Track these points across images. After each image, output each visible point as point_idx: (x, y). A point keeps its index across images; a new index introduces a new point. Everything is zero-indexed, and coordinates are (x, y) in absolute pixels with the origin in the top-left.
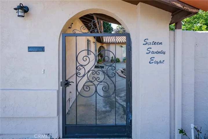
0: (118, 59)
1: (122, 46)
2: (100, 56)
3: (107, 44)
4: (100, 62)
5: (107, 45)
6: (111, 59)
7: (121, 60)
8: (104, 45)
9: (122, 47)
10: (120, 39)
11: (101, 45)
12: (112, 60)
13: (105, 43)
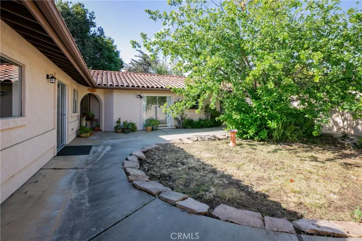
0: (133, 124)
1: (142, 95)
2: (86, 120)
3: (106, 90)
4: (84, 135)
5: (105, 93)
6: (115, 125)
7: (139, 127)
8: (99, 93)
9: (141, 97)
10: (137, 81)
11: (89, 92)
12: (118, 126)
13: (99, 87)
